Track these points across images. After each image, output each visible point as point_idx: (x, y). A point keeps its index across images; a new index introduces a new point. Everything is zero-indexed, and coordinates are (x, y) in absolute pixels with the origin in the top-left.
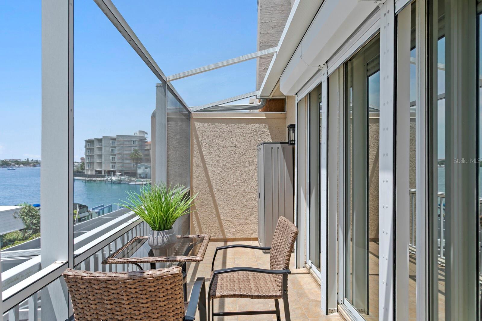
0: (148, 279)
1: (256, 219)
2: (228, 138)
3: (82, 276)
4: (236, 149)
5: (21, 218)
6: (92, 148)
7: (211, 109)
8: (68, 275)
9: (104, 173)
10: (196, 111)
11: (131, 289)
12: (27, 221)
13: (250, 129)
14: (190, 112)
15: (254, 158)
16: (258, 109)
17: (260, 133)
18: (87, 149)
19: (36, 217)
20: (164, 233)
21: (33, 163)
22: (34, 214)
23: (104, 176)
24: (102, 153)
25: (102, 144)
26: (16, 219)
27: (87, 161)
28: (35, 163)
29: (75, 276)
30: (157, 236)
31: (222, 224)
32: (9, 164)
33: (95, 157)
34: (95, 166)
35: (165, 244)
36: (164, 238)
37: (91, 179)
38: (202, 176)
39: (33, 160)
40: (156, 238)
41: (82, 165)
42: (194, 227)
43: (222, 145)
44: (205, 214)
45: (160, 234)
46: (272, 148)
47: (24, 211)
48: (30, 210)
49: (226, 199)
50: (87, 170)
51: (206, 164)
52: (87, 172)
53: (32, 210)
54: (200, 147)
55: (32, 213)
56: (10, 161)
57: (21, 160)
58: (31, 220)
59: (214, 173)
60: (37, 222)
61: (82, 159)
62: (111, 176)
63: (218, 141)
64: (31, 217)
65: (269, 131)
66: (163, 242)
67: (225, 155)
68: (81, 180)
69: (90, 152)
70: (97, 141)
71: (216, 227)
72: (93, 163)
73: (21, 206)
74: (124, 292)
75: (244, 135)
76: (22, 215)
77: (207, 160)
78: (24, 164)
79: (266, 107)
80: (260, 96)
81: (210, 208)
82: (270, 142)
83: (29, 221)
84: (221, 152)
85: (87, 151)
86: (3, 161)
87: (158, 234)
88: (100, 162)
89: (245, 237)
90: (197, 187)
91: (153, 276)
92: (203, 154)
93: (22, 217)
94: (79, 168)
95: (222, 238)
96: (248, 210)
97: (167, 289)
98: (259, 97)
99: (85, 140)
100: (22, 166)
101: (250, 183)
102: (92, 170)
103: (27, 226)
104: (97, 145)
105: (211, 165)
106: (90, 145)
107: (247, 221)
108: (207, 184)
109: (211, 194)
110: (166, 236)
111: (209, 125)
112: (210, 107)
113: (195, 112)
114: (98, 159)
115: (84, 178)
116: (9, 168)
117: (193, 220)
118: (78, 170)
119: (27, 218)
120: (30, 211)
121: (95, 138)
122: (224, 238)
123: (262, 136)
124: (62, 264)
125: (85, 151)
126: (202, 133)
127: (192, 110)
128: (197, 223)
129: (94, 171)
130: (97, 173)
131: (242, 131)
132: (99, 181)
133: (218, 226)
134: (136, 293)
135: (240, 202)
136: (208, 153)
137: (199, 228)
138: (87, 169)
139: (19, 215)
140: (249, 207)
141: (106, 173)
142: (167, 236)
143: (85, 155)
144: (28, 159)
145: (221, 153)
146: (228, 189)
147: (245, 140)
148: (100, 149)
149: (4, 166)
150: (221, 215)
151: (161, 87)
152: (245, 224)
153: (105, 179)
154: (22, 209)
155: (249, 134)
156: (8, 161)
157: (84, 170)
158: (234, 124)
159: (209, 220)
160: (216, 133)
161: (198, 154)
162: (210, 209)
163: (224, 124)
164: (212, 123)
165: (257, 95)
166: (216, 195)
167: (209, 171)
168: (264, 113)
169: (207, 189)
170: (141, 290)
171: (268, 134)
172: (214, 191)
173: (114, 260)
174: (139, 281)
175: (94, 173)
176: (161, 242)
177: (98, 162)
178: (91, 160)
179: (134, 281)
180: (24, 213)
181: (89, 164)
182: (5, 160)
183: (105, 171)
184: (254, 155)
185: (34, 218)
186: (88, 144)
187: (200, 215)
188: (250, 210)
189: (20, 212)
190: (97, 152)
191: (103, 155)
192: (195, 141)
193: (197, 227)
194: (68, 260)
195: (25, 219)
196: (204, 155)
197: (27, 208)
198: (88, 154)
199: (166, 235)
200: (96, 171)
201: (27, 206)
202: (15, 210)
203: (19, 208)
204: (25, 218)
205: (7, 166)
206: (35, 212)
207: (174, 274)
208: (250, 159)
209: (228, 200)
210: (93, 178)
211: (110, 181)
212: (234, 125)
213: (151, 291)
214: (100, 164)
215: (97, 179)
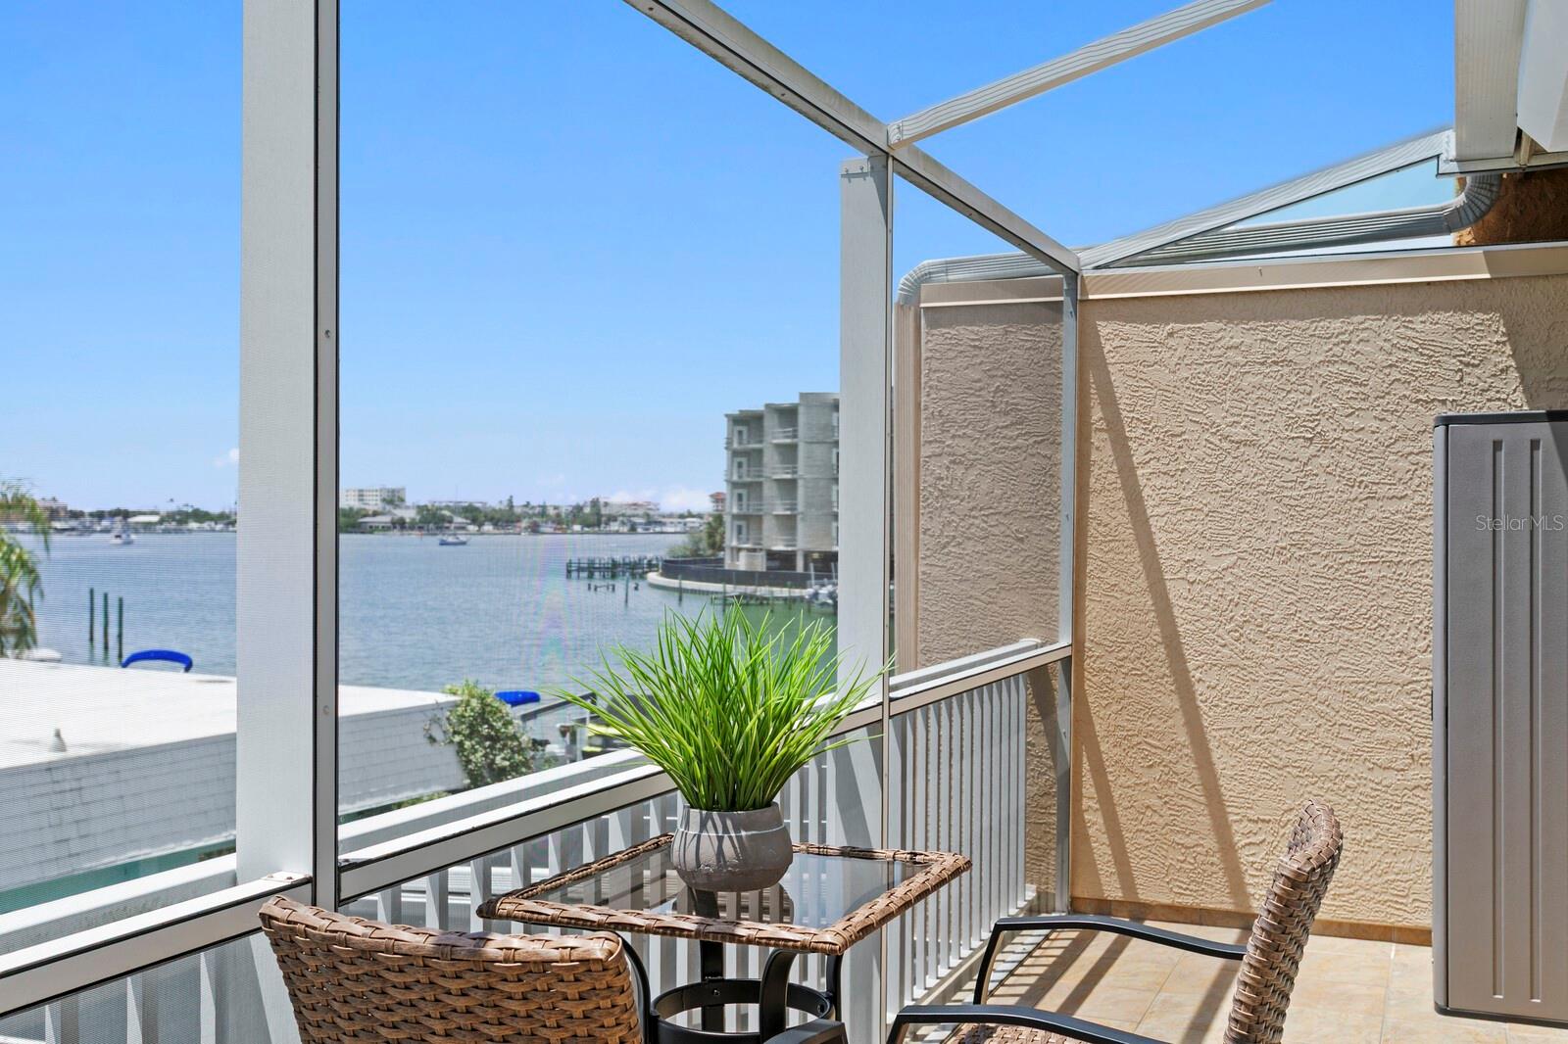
0: (499, 967)
1: (1424, 829)
2: (1270, 395)
3: (307, 926)
4: (1312, 450)
5: (452, 742)
6: (754, 450)
7: (1185, 249)
8: (271, 917)
9: (806, 567)
10: (1106, 266)
11: (450, 994)
12: (472, 757)
13: (1393, 345)
14: (1073, 276)
15: (1417, 499)
16: (1449, 230)
17: (1454, 363)
18: (735, 454)
19: (505, 745)
20: (729, 823)
21: (530, 516)
22: (497, 731)
23: (801, 581)
24: (795, 472)
25: (795, 431)
26: (436, 745)
27: (735, 511)
28: (534, 515)
29: (289, 922)
30: (701, 831)
31: (1230, 836)
32: (443, 519)
33: (769, 491)
34: (765, 533)
35: (727, 867)
36: (727, 844)
37: (750, 589)
38: (1128, 590)
39: (528, 503)
40: (696, 838)
41: (714, 524)
42: (1087, 837)
43: (1238, 432)
44: (1144, 780)
45: (710, 824)
46: (1497, 445)
47: (464, 717)
48: (484, 713)
49: (1255, 713)
50: (732, 548)
51: (1153, 530)
52: (732, 560)
53: (490, 712)
54: (1121, 444)
55: (491, 727)
56: (448, 508)
57: (485, 504)
58: (486, 756)
59: (1192, 576)
60: (507, 763)
61: (718, 498)
62: (834, 580)
63: (1216, 414)
64: (488, 743)
65: (1508, 350)
66: (719, 861)
67: (1251, 486)
68: (707, 593)
69: (745, 467)
70: (776, 416)
71: (1199, 849)
72: (760, 518)
73: (455, 694)
74: (431, 1001)
75: (1363, 377)
76: (455, 733)
77: (1157, 511)
78: (499, 520)
79: (1505, 214)
80: (1458, 160)
81: (1169, 749)
82: (1513, 411)
83: (478, 757)
84: (1234, 466)
85: (733, 462)
86: (426, 506)
87: (703, 826)
88: (788, 516)
89: (1359, 917)
90: (1107, 643)
91: (517, 958)
92: (1140, 478)
93: (457, 739)
94: (700, 540)
95: (1231, 907)
96: (1378, 775)
97: (571, 1018)
98: (1454, 167)
99: (727, 416)
100: (488, 527)
101: (1391, 631)
102: (754, 550)
103: (471, 779)
104: (775, 435)
105: (1176, 535)
106: (745, 436)
107: (1374, 834)
108: (1157, 630)
109: (1175, 681)
110: (733, 835)
111: (1171, 335)
112: (1175, 242)
113: (1098, 273)
114: (779, 502)
115: (718, 587)
116: (445, 538)
117: (1086, 803)
118: (699, 549)
119: (473, 746)
120: (483, 716)
121: (768, 402)
122: (1242, 910)
123: (1467, 380)
124: (288, 883)
125: (728, 465)
126: (1133, 373)
127: (1085, 259)
128: (1101, 821)
129: (763, 553)
130: (776, 564)
131: (1347, 355)
132: (781, 602)
133: (1211, 843)
134: (468, 1011)
135: (1335, 729)
136: (1165, 473)
137: (1111, 845)
138: (734, 543)
139: (445, 732)
140: (1383, 758)
141: (812, 566)
142: (739, 838)
143: (726, 481)
144: (510, 501)
145: (1230, 471)
146: (1265, 657)
147: (1364, 405)
148: (789, 452)
149: (428, 530)
150: (1228, 788)
151: (863, 175)
152: (1357, 848)
153: (807, 592)
154: (456, 705)
155: (1387, 371)
156: (441, 509)
157: (722, 549)
158: (1303, 319)
159: (1165, 811)
160: (1207, 373)
161: (1112, 477)
162: (1171, 757)
163: (1251, 324)
164: (1184, 323)
165: (1438, 156)
166: (1199, 688)
167: (1165, 565)
168: (1479, 251)
169: (1156, 655)
170: (482, 1005)
171: (1501, 366)
172: (1190, 665)
173: (520, 908)
174: (472, 970)
175: (760, 564)
176: (713, 860)
177: (777, 516)
178: (748, 505)
179: (453, 965)
180: (463, 723)
181: (743, 523)
182: (430, 507)
183: (807, 555)
184: (1417, 481)
185: (498, 746)
186: (740, 433)
187: (1118, 781)
188: (1391, 777)
189: (448, 719)
190: (774, 469)
191: (800, 483)
192: (1100, 415)
193: (1104, 838)
194: (311, 874)
195: (465, 750)
196: (1142, 481)
197: (474, 703)
198: (740, 477)
199: (737, 829)
200: (771, 555)
201: (473, 697)
202: (433, 710)
203: (448, 703)
204: (467, 744)
205: (437, 528)
206: (500, 724)
207: (588, 960)
208: (1393, 506)
209: (1265, 714)
210: (759, 588)
211: (830, 601)
212: (1303, 324)
213: (516, 1016)
214: (788, 523)
215: (772, 592)
